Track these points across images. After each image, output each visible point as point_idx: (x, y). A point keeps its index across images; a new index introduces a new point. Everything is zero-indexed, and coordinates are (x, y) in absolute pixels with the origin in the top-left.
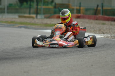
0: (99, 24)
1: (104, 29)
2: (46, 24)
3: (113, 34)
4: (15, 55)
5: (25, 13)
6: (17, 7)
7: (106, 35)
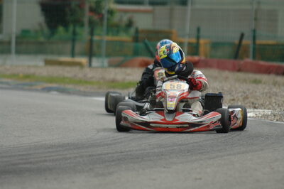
0: (245, 81)
1: (258, 94)
2: (113, 81)
3: (278, 110)
4: (31, 163)
5: (60, 53)
6: (42, 39)
7: (260, 110)
